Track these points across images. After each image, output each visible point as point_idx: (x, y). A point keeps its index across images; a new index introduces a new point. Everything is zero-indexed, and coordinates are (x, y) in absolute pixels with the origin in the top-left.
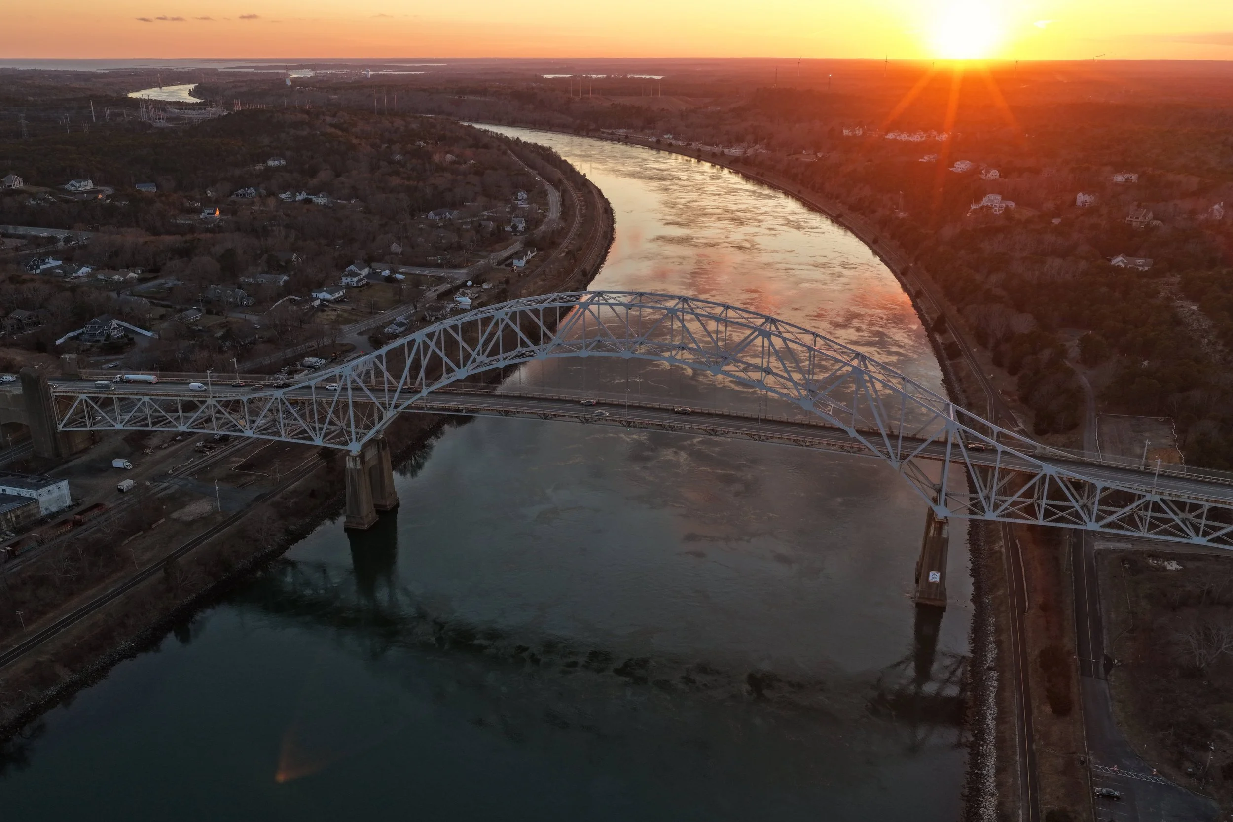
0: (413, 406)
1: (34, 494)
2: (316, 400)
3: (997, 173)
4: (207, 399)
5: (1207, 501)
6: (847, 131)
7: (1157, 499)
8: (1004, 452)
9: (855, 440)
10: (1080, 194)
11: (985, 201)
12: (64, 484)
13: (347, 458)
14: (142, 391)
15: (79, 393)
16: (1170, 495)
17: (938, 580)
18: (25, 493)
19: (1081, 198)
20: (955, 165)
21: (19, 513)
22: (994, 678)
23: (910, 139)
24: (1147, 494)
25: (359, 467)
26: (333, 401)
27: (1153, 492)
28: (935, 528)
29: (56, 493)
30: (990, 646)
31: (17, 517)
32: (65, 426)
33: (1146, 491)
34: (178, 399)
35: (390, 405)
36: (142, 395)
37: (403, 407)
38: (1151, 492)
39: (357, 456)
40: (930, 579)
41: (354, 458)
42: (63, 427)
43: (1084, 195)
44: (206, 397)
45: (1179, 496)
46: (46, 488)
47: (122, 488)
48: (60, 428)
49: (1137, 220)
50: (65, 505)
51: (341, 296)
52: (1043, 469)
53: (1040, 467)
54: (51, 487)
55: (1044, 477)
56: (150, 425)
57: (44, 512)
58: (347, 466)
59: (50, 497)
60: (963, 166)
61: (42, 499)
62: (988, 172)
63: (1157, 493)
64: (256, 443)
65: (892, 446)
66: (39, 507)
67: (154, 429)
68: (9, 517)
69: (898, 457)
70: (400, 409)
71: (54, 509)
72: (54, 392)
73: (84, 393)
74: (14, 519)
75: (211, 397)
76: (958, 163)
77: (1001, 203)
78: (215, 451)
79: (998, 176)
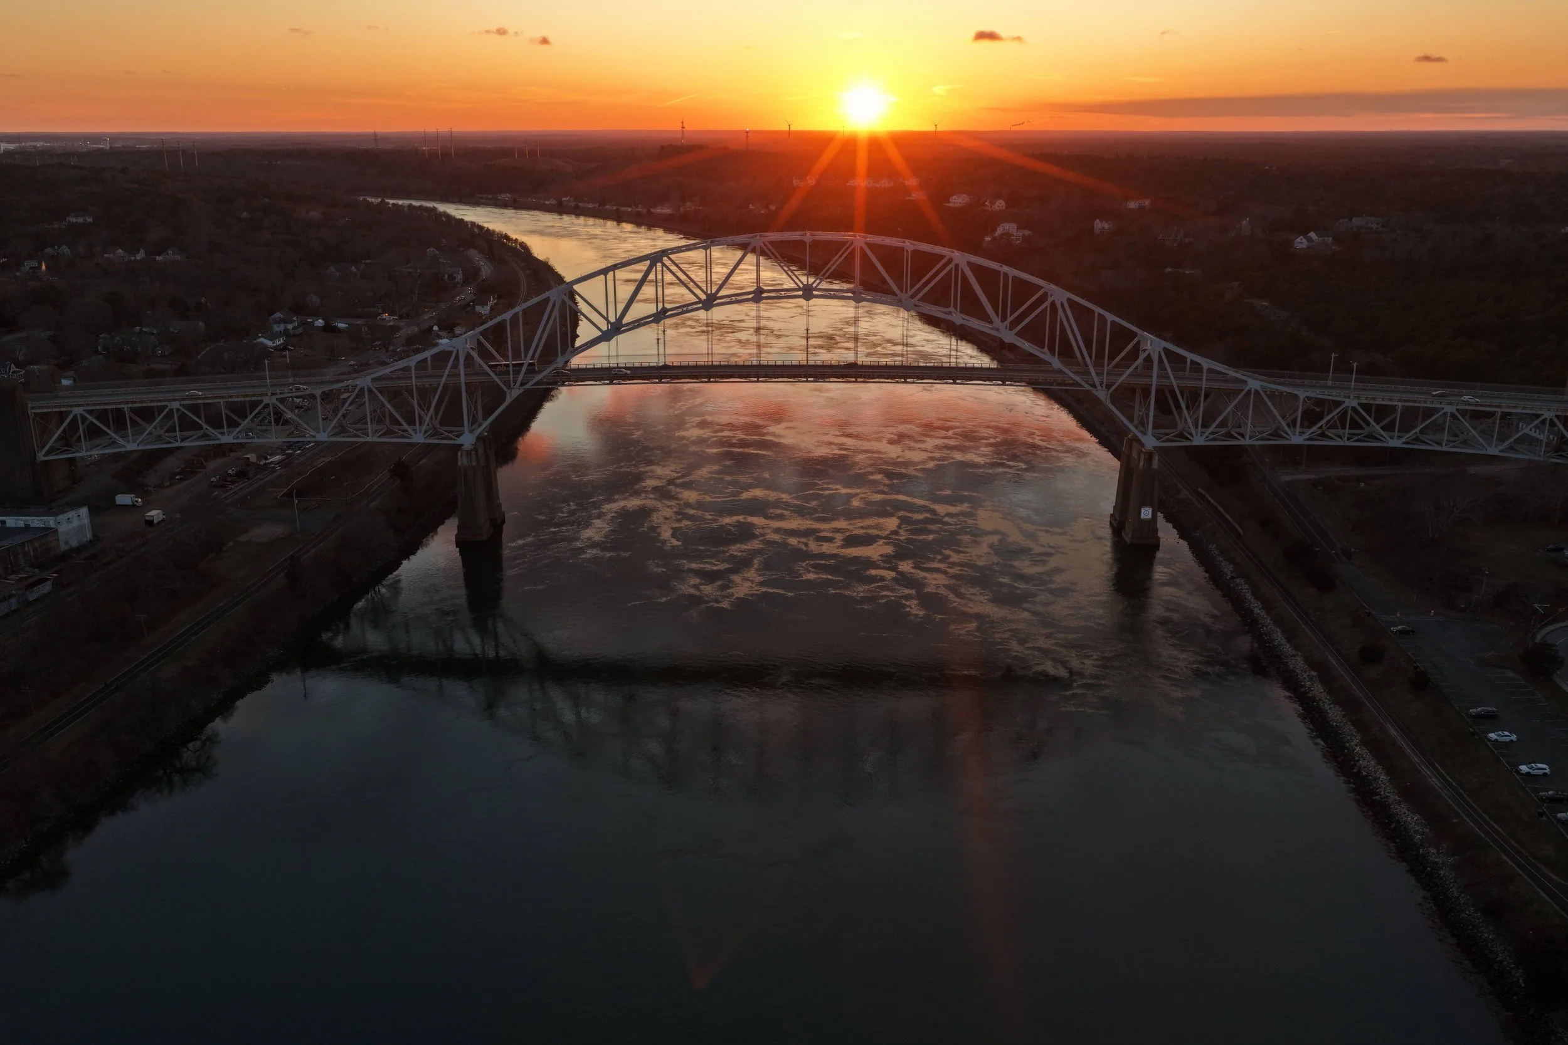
0: (545, 380)
1: (51, 521)
2: (416, 385)
3: (1003, 203)
4: (263, 398)
5: (1399, 401)
6: (798, 181)
7: (1354, 403)
8: (1210, 370)
9: (1060, 372)
10: (1097, 221)
11: (999, 231)
12: (84, 511)
13: (459, 453)
14: (170, 396)
15: (72, 406)
16: (1366, 398)
17: (1150, 516)
18: (36, 522)
19: (1098, 225)
20: (951, 200)
21: (37, 544)
22: (1243, 583)
23: (877, 185)
24: (1347, 401)
25: (474, 464)
26: (439, 385)
27: (1352, 397)
28: (1144, 459)
29: (76, 523)
30: (1223, 564)
31: (35, 550)
32: (46, 455)
33: (1345, 397)
34: (222, 401)
35: (515, 382)
36: (167, 400)
37: (532, 383)
38: (1349, 397)
39: (472, 450)
40: (1143, 516)
41: (468, 453)
42: (44, 456)
43: (1101, 222)
44: (262, 395)
45: (1374, 399)
46: (65, 515)
47: (152, 519)
48: (41, 457)
49: (1169, 238)
50: (86, 539)
51: (282, 344)
52: (1248, 383)
53: (1245, 382)
54: (71, 514)
55: (1250, 391)
56: (179, 440)
57: (63, 547)
58: (459, 464)
59: (70, 526)
60: (960, 200)
61: (63, 528)
62: (992, 203)
63: (1355, 398)
64: (331, 447)
65: (1098, 374)
66: (58, 540)
67: (183, 444)
68: (26, 549)
69: (1104, 386)
70: (527, 386)
71: (74, 543)
72: (33, 408)
73: (79, 405)
74: (32, 553)
75: (269, 394)
76: (954, 197)
77: (1017, 232)
78: (238, 485)
79: (1004, 207)
